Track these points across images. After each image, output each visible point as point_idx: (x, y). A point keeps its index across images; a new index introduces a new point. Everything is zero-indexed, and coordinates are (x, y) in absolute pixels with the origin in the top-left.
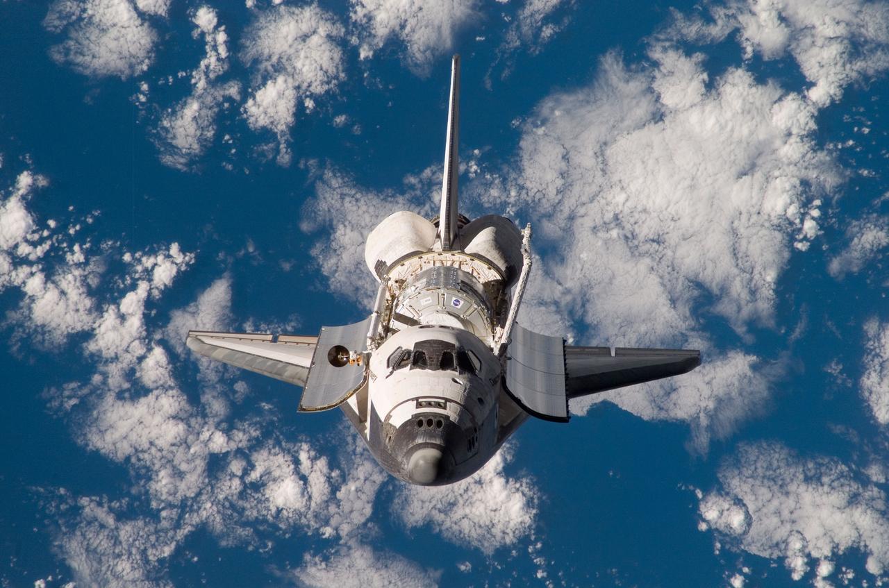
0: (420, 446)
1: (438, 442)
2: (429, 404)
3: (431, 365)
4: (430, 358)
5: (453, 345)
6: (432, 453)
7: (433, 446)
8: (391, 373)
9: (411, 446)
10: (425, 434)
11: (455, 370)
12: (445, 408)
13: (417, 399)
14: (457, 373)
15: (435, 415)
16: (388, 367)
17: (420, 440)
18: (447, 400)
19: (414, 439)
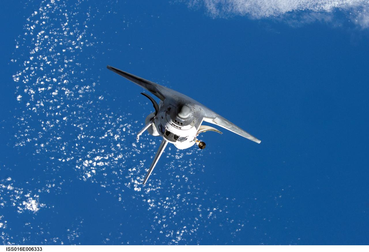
0: (184, 119)
1: (178, 117)
2: (177, 127)
3: (173, 135)
4: (172, 137)
5: (164, 136)
6: (181, 116)
7: (180, 117)
8: (187, 137)
9: (187, 120)
10: (181, 121)
11: (166, 130)
12: (173, 124)
13: (180, 129)
14: (166, 128)
15: (176, 124)
16: (187, 139)
17: (183, 120)
18: (171, 125)
19: (185, 121)
